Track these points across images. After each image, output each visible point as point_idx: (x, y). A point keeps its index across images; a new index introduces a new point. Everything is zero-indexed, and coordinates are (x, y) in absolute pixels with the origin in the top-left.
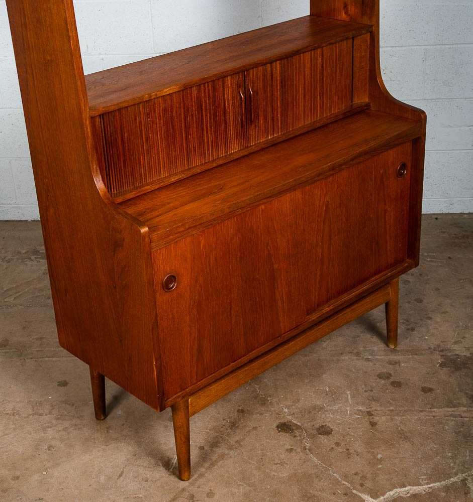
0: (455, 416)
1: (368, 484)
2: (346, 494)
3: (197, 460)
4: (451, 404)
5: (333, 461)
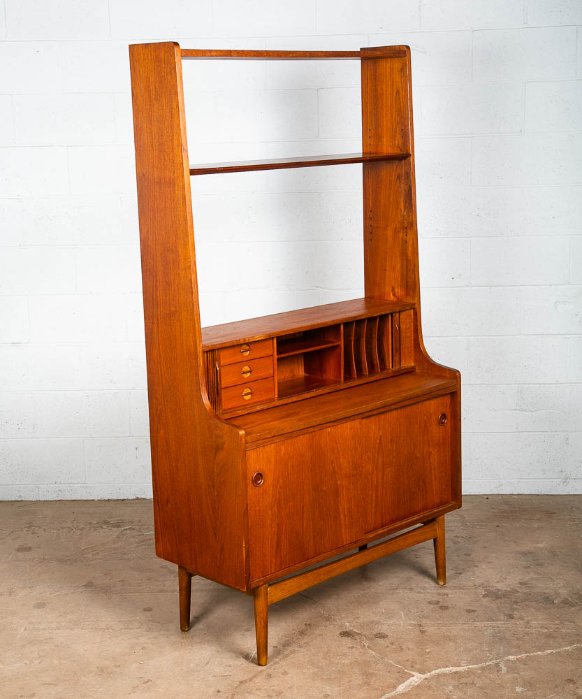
0: (493, 627)
1: (418, 666)
2: (399, 672)
4: (490, 619)
5: (388, 653)
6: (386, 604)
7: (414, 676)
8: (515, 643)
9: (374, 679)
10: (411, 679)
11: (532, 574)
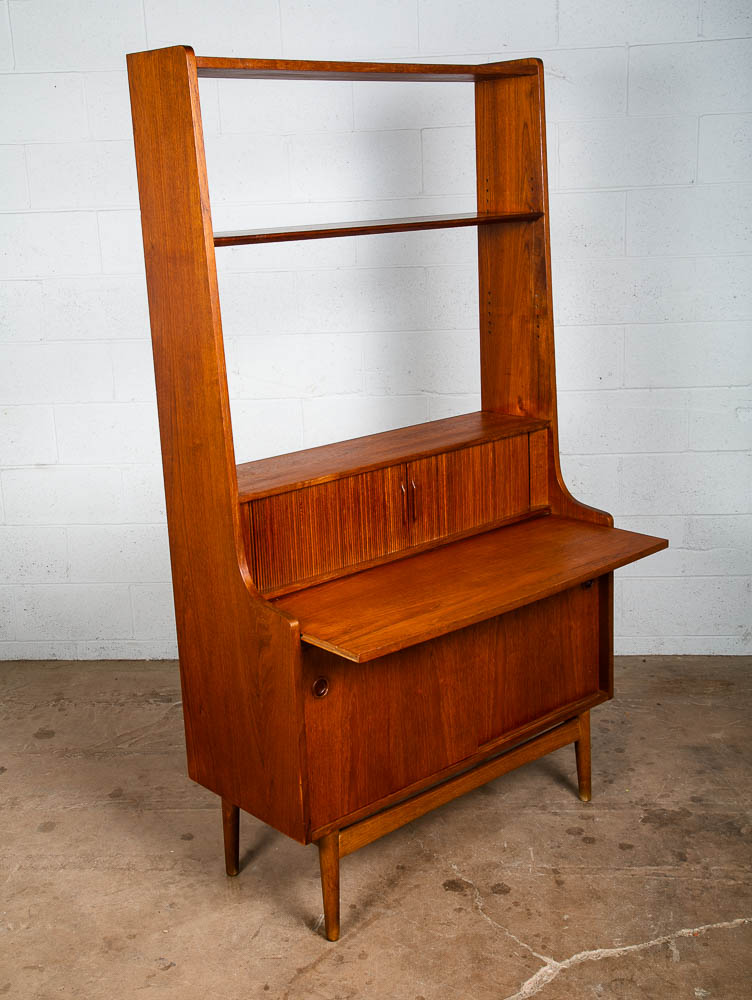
0: (658, 875)
1: (551, 946)
2: (525, 957)
3: (347, 919)
4: (653, 862)
5: (510, 921)
6: (508, 835)
7: (545, 965)
8: (689, 904)
9: (489, 968)
10: (543, 969)
11: (707, 783)
